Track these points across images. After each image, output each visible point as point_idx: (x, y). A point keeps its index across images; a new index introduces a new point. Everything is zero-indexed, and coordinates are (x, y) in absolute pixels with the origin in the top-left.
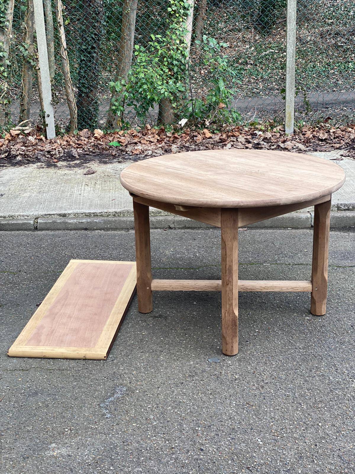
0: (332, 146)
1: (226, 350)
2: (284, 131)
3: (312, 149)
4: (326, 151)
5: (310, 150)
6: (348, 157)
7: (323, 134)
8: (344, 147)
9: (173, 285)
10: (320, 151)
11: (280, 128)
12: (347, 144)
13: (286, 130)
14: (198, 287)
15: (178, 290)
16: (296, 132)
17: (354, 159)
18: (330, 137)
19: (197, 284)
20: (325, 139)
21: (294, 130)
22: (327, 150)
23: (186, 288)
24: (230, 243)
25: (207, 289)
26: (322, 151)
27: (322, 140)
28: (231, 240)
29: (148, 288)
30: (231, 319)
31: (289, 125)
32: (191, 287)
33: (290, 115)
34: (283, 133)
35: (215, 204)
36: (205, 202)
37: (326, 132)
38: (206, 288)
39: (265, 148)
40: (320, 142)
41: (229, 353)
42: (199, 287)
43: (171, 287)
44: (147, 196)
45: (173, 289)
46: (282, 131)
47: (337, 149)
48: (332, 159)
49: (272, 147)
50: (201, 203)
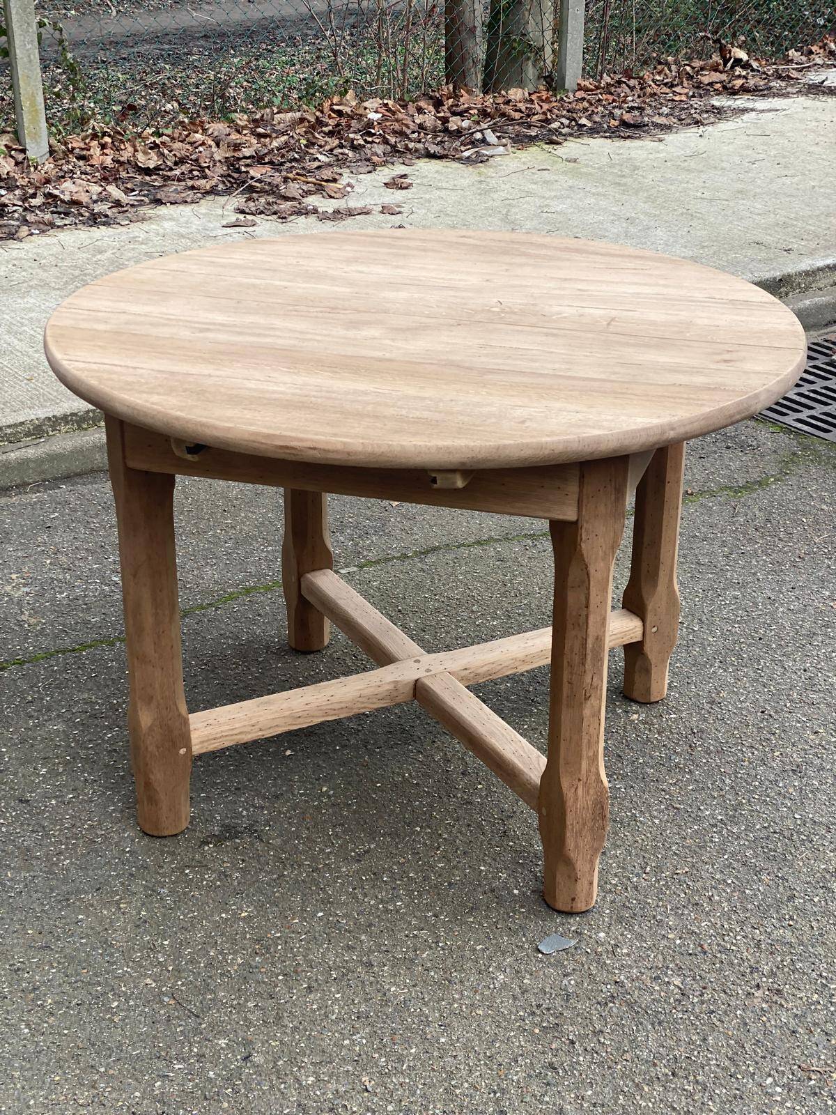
0: (193, 188)
1: (573, 899)
2: (24, 151)
3: (146, 200)
4: (186, 202)
5: (142, 203)
6: (260, 214)
7: (145, 153)
8: (221, 187)
9: (261, 719)
10: (172, 203)
11: (7, 143)
12: (229, 179)
13: (28, 147)
14: (337, 706)
15: (279, 731)
16: (55, 151)
17: (280, 220)
18: (164, 162)
19: (333, 700)
20: (157, 168)
21: (50, 146)
22: (189, 200)
23: (301, 720)
24: (602, 564)
25: (366, 705)
26: (176, 203)
27: (147, 172)
28: (605, 554)
29: (183, 751)
30: (590, 803)
31: (35, 134)
32: (317, 713)
33: (33, 104)
34: (20, 157)
35: (595, 447)
36: (561, 448)
37: (151, 148)
38: (363, 703)
39: (14, 205)
40: (148, 178)
41: (581, 906)
42: (343, 705)
43: (257, 728)
44: (312, 452)
45: (260, 733)
46: (15, 150)
47: (207, 193)
48: (224, 223)
49: (34, 202)
50: (547, 452)
